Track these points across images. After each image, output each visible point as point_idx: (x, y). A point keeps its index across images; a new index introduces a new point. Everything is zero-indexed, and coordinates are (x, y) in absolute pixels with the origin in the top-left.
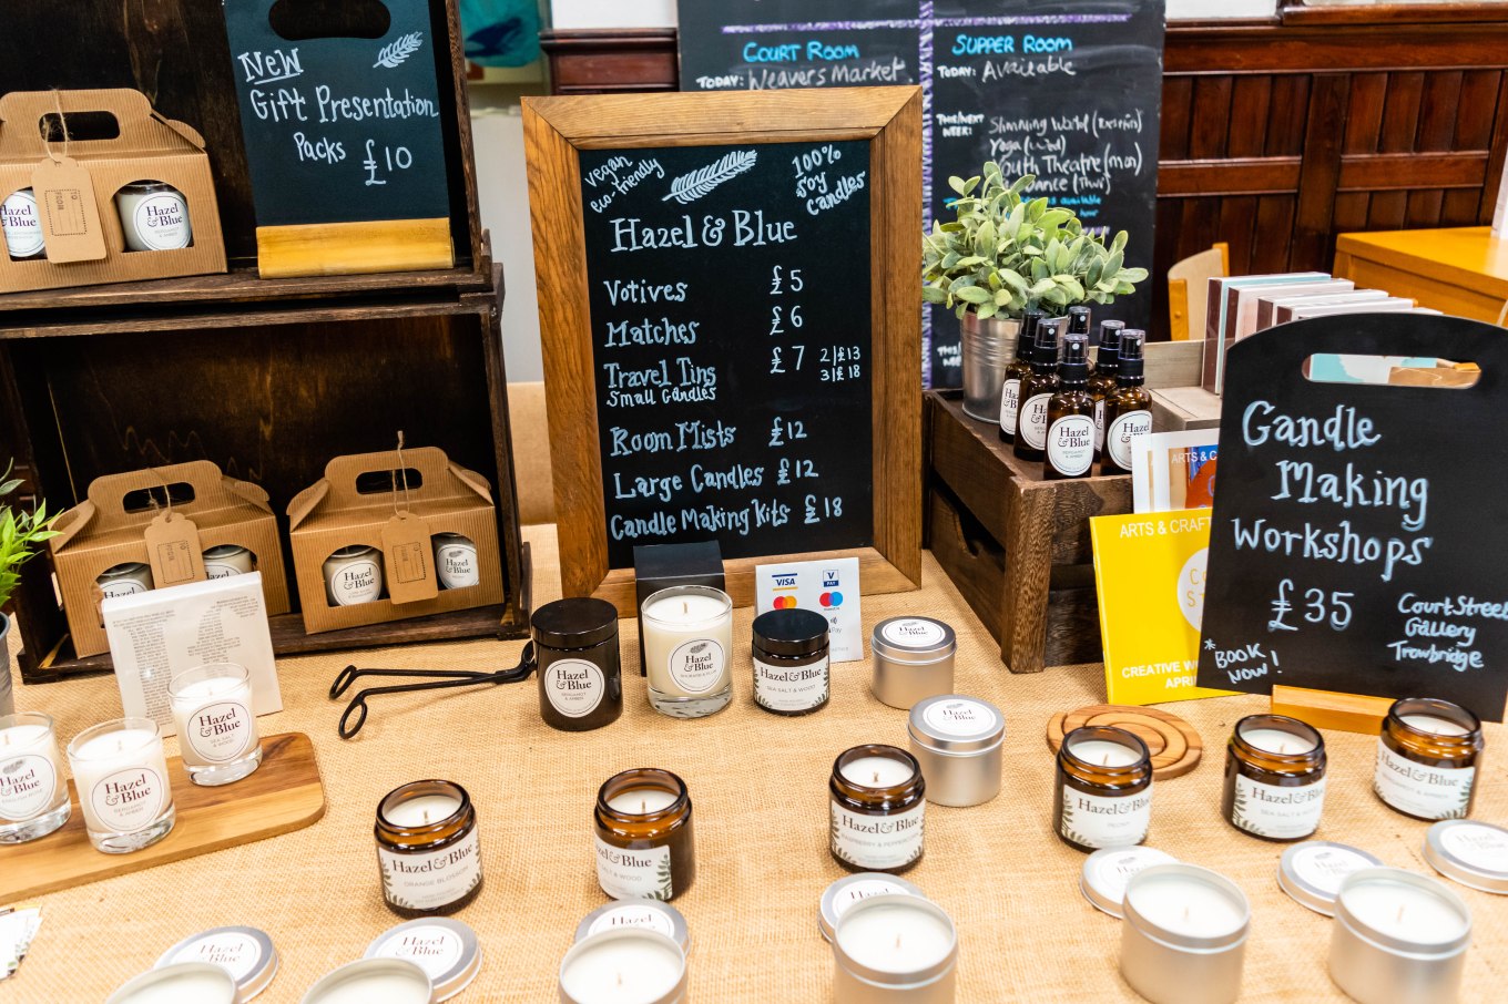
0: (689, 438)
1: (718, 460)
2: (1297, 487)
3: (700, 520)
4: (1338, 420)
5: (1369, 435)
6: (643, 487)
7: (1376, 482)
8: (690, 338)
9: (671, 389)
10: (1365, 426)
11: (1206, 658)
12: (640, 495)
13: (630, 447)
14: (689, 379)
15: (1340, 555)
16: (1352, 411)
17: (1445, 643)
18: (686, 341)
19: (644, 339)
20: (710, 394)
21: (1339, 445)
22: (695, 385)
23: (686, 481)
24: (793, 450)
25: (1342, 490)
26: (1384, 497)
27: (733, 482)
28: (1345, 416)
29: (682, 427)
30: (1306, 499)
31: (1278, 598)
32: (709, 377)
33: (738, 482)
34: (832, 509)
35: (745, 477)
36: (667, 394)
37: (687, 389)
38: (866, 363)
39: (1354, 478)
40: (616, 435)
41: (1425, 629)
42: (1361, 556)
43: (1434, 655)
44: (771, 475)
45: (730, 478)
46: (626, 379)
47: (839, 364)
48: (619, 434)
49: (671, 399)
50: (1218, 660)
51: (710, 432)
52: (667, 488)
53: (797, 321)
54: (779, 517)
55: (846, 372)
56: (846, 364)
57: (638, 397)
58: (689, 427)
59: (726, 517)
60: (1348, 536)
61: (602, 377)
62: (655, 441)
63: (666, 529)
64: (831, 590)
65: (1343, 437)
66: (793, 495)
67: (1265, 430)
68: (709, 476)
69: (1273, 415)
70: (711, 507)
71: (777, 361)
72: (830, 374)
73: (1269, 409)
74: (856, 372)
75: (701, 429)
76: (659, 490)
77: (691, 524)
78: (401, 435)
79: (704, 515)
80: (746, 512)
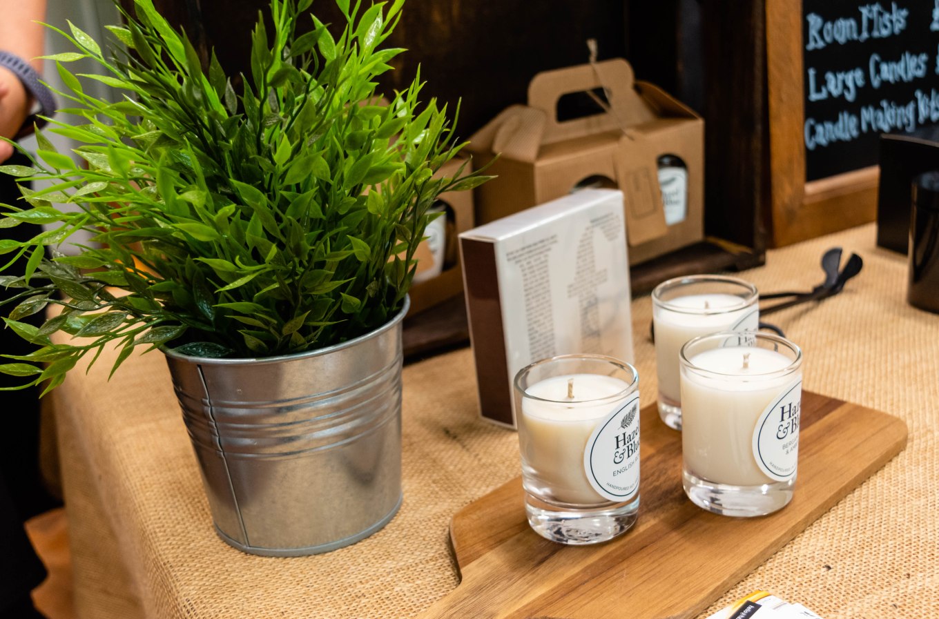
0: (871, 25)
1: (892, 49)
3: (876, 119)
6: (834, 85)
12: (830, 94)
13: (823, 38)
23: (867, 77)
27: (902, 73)
29: (864, 11)
33: (906, 72)
35: (911, 66)
40: (812, 24)
44: (932, 64)
45: (900, 68)
48: (815, 21)
51: (887, 16)
52: (851, 84)
54: (936, 109)
58: (870, 11)
59: (897, 113)
62: (844, 29)
63: (849, 131)
68: (884, 67)
70: (884, 104)
75: (880, 14)
76: (845, 87)
77: (869, 125)
78: (592, 45)
79: (880, 114)
80: (911, 106)
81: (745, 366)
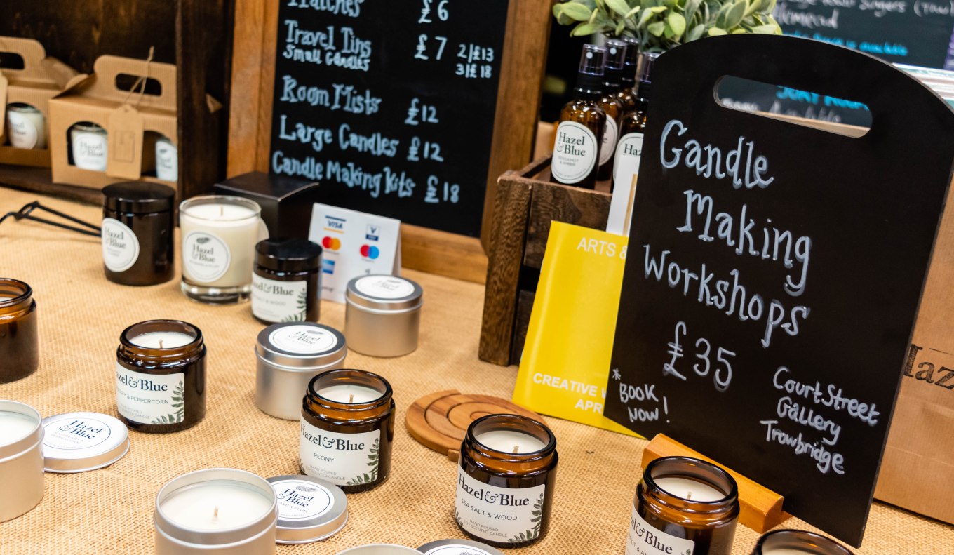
0: (343, 100)
1: (363, 125)
2: (698, 221)
3: (341, 174)
4: (738, 153)
5: (764, 176)
6: (303, 133)
7: (766, 231)
8: (354, 11)
9: (334, 52)
10: (761, 164)
11: (613, 387)
12: (298, 139)
13: (296, 96)
14: (349, 48)
15: (727, 307)
16: (751, 145)
17: (812, 436)
18: (351, 14)
19: (319, 4)
20: (363, 65)
21: (737, 182)
22: (352, 54)
23: (335, 137)
24: (425, 131)
25: (735, 234)
26: (770, 251)
27: (372, 147)
28: (745, 149)
29: (338, 88)
30: (705, 237)
31: (674, 341)
32: (365, 50)
33: (376, 149)
34: (450, 194)
35: (381, 145)
36: (331, 57)
37: (346, 56)
38: (496, 65)
39: (747, 223)
40: (287, 83)
41: (793, 412)
42: (746, 313)
43: (801, 447)
44: (403, 150)
45: (369, 143)
46: (301, 36)
47: (473, 62)
48: (289, 82)
49: (333, 62)
50: (622, 393)
51: (360, 98)
52: (319, 139)
53: (443, 14)
54: (405, 189)
55: (478, 71)
56: (480, 63)
57: (308, 54)
58: (344, 89)
59: (362, 177)
60: (736, 287)
61: (282, 31)
62: (316, 96)
63: (315, 173)
64: (371, 243)
65: (741, 174)
66: (419, 171)
67: (677, 151)
68: (353, 137)
69: (686, 137)
70: (351, 165)
71: (421, 47)
72: (465, 69)
73: (683, 130)
74: (487, 72)
75: (353, 95)
76: (313, 139)
77: (334, 175)
79: (344, 170)
80: (379, 176)
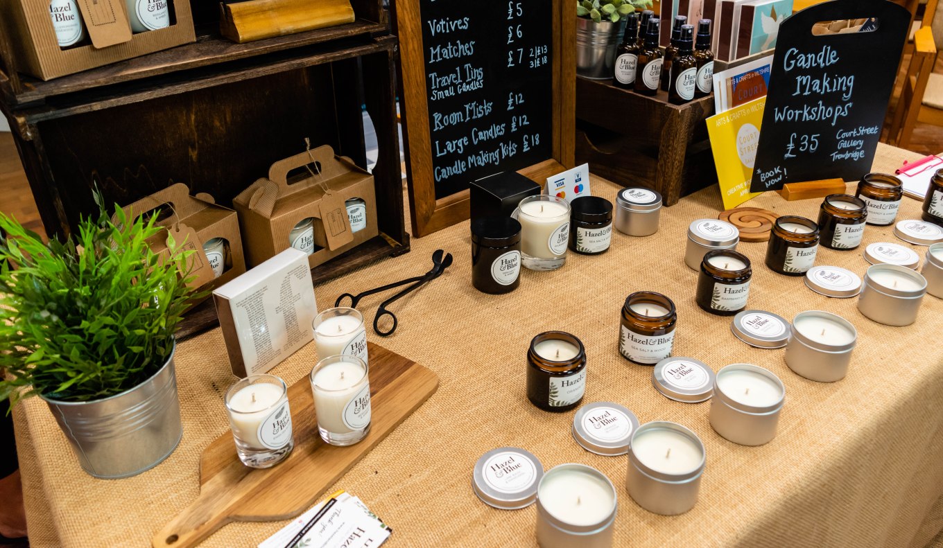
0: (471, 112)
1: (484, 124)
2: (803, 88)
3: (477, 161)
4: (823, 53)
5: (834, 59)
6: (450, 147)
7: (835, 80)
8: (470, 52)
9: (461, 84)
10: (833, 54)
11: (756, 177)
12: (448, 152)
13: (443, 124)
14: (470, 77)
15: (816, 117)
16: (829, 48)
17: (852, 149)
18: (469, 53)
19: (449, 56)
20: (480, 85)
21: (822, 65)
22: (473, 80)
23: (470, 140)
24: (519, 110)
25: (821, 87)
26: (837, 88)
27: (491, 135)
28: (826, 50)
29: (467, 106)
30: (806, 93)
31: (790, 143)
32: (480, 74)
33: (494, 135)
34: (535, 140)
35: (496, 131)
36: (460, 88)
37: (469, 83)
38: (550, 55)
39: (826, 79)
40: (436, 118)
41: (845, 145)
42: (825, 116)
43: (847, 156)
44: (508, 128)
45: (490, 133)
46: (440, 81)
47: (538, 57)
48: (437, 116)
49: (462, 91)
50: (762, 178)
51: (481, 107)
52: (461, 145)
53: (520, 34)
54: (512, 151)
55: (541, 61)
56: (541, 56)
57: (446, 91)
58: (471, 106)
59: (489, 156)
60: (821, 108)
61: (429, 81)
62: (455, 117)
63: (461, 169)
64: (578, 184)
65: (824, 61)
66: (516, 138)
67: (793, 62)
68: (480, 134)
69: (798, 54)
70: (481, 152)
71: (510, 59)
72: (534, 63)
73: (796, 51)
74: (545, 60)
75: (476, 106)
76: (457, 147)
77: (473, 164)
78: (307, 140)
79: (479, 157)
80: (497, 151)
81: (342, 378)
